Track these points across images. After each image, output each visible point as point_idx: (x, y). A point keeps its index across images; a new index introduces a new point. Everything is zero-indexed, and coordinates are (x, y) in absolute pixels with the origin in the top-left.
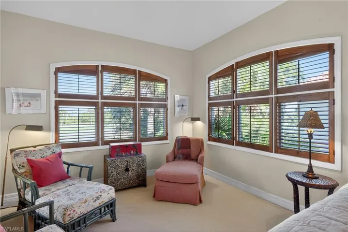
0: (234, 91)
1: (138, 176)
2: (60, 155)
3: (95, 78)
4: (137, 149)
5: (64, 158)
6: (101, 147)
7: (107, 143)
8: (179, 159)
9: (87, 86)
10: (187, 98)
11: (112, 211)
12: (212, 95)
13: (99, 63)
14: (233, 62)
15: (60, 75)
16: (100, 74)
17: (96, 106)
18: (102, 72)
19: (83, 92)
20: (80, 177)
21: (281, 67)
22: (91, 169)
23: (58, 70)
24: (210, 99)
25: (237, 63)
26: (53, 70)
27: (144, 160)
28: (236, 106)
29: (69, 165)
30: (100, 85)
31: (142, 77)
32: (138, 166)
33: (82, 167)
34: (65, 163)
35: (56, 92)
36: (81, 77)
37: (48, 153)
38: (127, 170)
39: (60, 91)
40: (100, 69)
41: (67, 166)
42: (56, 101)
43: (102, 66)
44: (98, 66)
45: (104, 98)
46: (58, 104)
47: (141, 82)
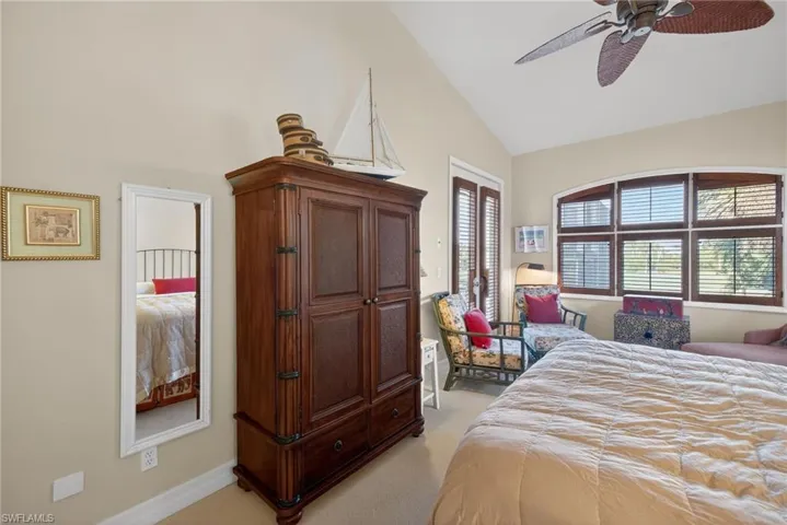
2: (555, 297)
3: (608, 202)
4: (672, 309)
6: (615, 298)
13: (614, 180)
15: (564, 206)
16: (616, 195)
17: (610, 240)
18: (619, 192)
23: (562, 201)
26: (555, 202)
27: (684, 327)
29: (566, 311)
33: (578, 315)
34: (562, 308)
35: (559, 227)
37: (544, 294)
38: (648, 336)
39: (563, 225)
40: (616, 187)
41: (563, 312)
42: (559, 237)
43: (619, 183)
44: (613, 185)
45: (621, 228)
46: (561, 240)
47: (700, 193)
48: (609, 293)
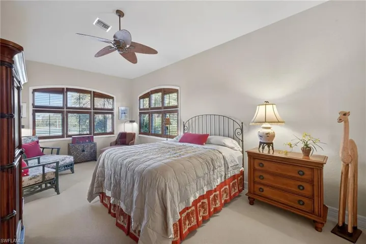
0: (150, 107)
1: (91, 155)
2: (38, 142)
3: (61, 96)
4: (91, 139)
5: (41, 145)
6: (65, 139)
7: (70, 136)
8: (118, 144)
9: (56, 100)
10: (128, 108)
11: (71, 168)
12: (142, 107)
13: (65, 87)
14: (149, 91)
15: (36, 94)
16: (65, 94)
17: (62, 113)
18: (66, 92)
19: (52, 104)
20: (52, 153)
21: (167, 97)
22: (59, 149)
23: (35, 91)
24: (140, 110)
25: (151, 91)
26: (31, 91)
27: (95, 145)
28: (151, 114)
29: (43, 148)
30: (65, 100)
31: (96, 95)
32: (91, 149)
33: (53, 149)
34: (41, 148)
35: (33, 104)
36: (51, 95)
37: (29, 141)
38: (83, 151)
39: (36, 104)
40: (65, 90)
41: (42, 149)
42: (33, 110)
43: (67, 88)
44: (63, 89)
45: (67, 108)
46: (35, 112)
47: (95, 99)
48: (62, 136)
